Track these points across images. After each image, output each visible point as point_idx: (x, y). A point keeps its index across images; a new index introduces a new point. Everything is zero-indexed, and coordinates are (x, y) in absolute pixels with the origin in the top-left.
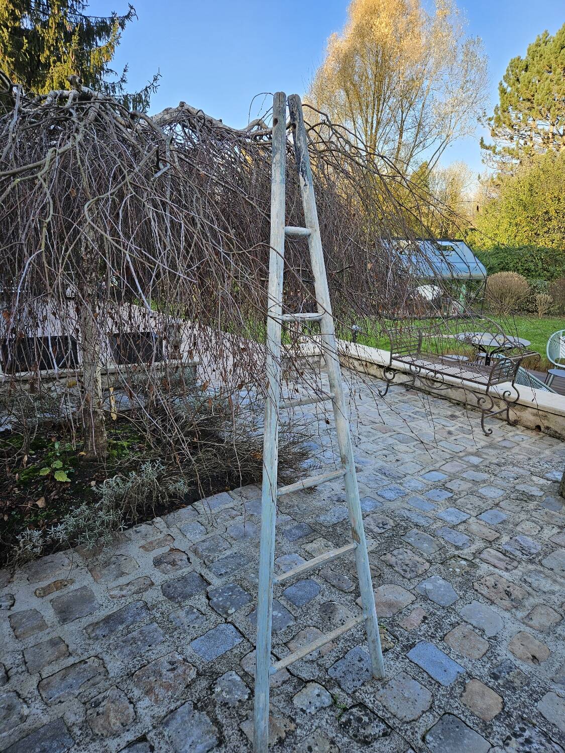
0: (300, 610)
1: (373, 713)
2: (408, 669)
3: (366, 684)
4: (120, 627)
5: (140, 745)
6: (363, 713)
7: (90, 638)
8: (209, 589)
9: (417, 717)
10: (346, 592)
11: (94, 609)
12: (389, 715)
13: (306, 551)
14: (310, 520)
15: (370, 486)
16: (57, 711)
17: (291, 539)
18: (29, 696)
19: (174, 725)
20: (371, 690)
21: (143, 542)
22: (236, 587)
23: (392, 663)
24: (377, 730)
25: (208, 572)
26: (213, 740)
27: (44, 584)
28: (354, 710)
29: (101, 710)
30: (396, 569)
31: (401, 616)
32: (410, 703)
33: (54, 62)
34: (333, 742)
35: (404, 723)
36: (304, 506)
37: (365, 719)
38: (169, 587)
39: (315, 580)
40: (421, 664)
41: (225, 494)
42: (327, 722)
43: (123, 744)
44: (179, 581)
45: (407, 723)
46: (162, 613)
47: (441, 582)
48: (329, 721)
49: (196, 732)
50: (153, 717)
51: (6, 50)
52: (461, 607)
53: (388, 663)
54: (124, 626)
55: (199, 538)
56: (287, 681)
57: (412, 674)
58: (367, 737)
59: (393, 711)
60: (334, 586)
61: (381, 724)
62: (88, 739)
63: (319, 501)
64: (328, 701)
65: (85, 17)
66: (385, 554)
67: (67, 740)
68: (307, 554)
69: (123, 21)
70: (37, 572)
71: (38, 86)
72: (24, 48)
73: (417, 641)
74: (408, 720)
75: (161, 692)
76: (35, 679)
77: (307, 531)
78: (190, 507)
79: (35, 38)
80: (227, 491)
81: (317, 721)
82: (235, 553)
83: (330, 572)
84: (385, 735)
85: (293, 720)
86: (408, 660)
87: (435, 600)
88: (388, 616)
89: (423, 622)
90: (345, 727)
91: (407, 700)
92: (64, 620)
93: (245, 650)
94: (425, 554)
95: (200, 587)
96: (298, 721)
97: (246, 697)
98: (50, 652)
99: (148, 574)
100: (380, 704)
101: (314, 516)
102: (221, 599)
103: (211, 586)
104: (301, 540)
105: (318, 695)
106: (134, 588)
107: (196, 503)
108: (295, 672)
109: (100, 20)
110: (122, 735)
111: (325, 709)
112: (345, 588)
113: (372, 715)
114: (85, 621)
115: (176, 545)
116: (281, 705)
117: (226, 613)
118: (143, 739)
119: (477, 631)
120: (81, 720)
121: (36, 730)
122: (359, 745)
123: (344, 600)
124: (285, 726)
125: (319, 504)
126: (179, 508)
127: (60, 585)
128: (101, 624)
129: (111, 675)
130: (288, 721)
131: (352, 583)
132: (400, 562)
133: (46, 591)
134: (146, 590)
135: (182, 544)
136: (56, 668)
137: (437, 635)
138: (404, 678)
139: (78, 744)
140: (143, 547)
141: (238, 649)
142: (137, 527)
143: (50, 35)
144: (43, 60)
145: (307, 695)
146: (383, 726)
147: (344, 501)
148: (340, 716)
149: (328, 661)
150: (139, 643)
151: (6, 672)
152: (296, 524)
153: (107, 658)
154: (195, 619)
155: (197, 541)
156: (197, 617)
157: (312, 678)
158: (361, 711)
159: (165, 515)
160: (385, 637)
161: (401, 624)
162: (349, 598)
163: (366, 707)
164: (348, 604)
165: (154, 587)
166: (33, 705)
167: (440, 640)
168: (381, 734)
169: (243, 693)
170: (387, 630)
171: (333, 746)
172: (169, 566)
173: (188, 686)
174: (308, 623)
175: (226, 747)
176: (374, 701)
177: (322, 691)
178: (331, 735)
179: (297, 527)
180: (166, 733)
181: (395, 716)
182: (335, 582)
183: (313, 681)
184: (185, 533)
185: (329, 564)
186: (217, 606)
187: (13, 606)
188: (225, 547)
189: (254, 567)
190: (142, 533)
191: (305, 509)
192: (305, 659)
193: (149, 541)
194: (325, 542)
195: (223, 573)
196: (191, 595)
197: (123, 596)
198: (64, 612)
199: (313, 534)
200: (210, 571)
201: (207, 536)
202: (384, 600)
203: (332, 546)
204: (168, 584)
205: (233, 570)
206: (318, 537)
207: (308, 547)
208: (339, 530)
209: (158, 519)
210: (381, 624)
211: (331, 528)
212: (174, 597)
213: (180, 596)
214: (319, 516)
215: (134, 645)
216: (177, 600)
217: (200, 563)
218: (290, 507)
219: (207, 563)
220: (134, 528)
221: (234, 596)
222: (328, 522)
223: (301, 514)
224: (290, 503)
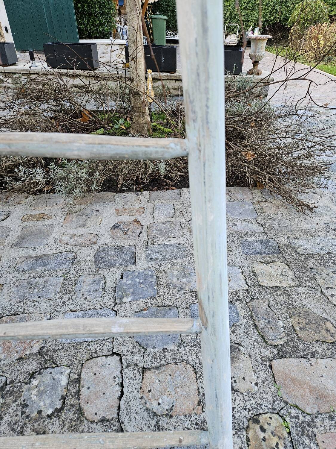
4: (40, 269)
7: (14, 267)
10: (266, 342)
11: (41, 244)
13: (253, 271)
14: (283, 240)
17: (246, 251)
21: (120, 207)
22: (152, 277)
25: (142, 252)
27: (34, 213)
36: (287, 223)
38: (103, 251)
39: (239, 308)
44: (116, 249)
46: (77, 272)
54: (43, 269)
55: (163, 218)
56: (108, 420)
60: (256, 327)
63: (309, 223)
68: (251, 274)
70: (39, 203)
77: (270, 249)
78: (178, 190)
82: (180, 244)
83: (265, 307)
88: (308, 410)
92: (16, 245)
93: (102, 350)
95: (126, 262)
97: (50, 412)
99: (100, 234)
101: (291, 237)
102: (129, 282)
103: (134, 266)
104: (257, 256)
106: (80, 240)
107: (184, 189)
112: (270, 335)
114: (26, 252)
115: (141, 218)
117: (121, 299)
123: (258, 351)
125: (309, 226)
126: (168, 189)
127: (42, 217)
128: (32, 260)
131: (283, 334)
133: (30, 218)
134: (87, 246)
135: (145, 219)
140: (117, 210)
141: (96, 346)
142: (127, 193)
150: (36, 290)
152: (264, 238)
154: (93, 291)
155: (159, 221)
156: (97, 290)
159: (154, 191)
160: (277, 443)
161: (319, 438)
162: (266, 353)
165: (94, 246)
169: (51, 405)
170: (289, 433)
172: (122, 233)
173: (21, 359)
174: (190, 357)
179: (262, 242)
182: (261, 323)
184: (155, 210)
185: (271, 298)
186: (121, 288)
187: (3, 220)
188: (176, 234)
189: (185, 265)
190: (127, 199)
191: (286, 227)
192: (148, 406)
193: (125, 207)
194: (285, 270)
195: (154, 257)
196: (112, 267)
197: (67, 244)
198: (23, 238)
199: (276, 255)
200: (145, 251)
201: (170, 220)
202: (315, 383)
203: (290, 277)
204: (105, 248)
205: (165, 259)
206: (281, 261)
207: (259, 267)
208: (312, 262)
209: (146, 193)
210: (288, 419)
211: (303, 257)
212: (99, 262)
213: (104, 263)
214: (298, 239)
215: (31, 290)
216: (99, 265)
217: (145, 240)
218: (270, 219)
219: (149, 243)
220: (125, 194)
221: (142, 286)
222: (305, 249)
223: (277, 230)
224: (274, 216)
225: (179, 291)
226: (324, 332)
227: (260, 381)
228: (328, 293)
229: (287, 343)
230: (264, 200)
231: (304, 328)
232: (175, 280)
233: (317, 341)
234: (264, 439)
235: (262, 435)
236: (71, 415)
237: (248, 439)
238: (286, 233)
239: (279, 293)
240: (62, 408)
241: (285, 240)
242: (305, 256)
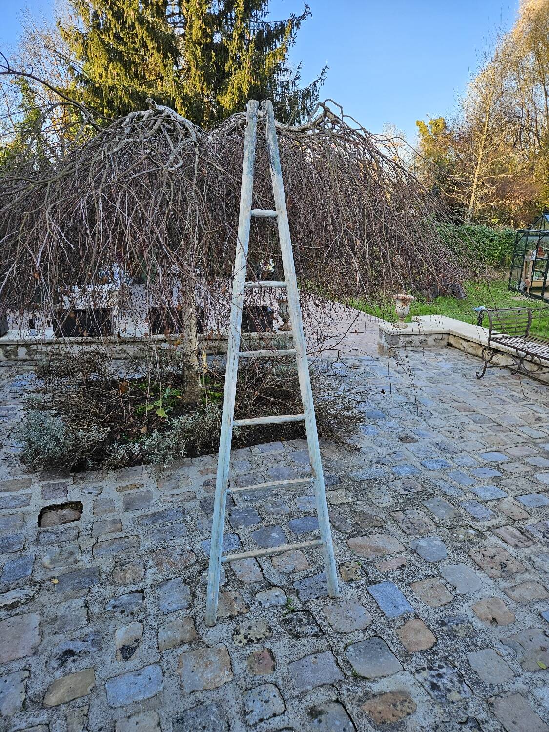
0: (296, 537)
1: (314, 619)
2: (363, 598)
3: (320, 598)
4: (160, 521)
5: (137, 595)
6: (306, 617)
7: (138, 524)
8: (233, 508)
9: (349, 631)
10: (342, 532)
11: (149, 506)
12: (327, 624)
14: (341, 474)
15: (417, 455)
16: (97, 562)
18: (86, 549)
19: (165, 588)
20: (322, 603)
21: (202, 468)
22: (253, 511)
23: (351, 590)
24: (310, 631)
25: (238, 497)
26: (185, 604)
27: (124, 484)
28: (300, 613)
29: (124, 568)
30: (400, 524)
31: (381, 560)
32: (349, 621)
33: (235, 69)
34: (270, 629)
35: (335, 633)
36: (343, 462)
37: (306, 621)
38: (206, 502)
40: (376, 596)
41: (280, 442)
42: (274, 615)
43: (128, 591)
45: (339, 633)
46: (192, 518)
47: (438, 542)
48: (275, 615)
49: (177, 596)
50: (154, 580)
51: (197, 64)
52: (445, 565)
53: (348, 589)
54: (163, 521)
55: (243, 472)
56: (259, 581)
57: (363, 602)
58: (299, 633)
59: (331, 622)
60: (334, 526)
61: (316, 628)
62: (108, 583)
63: (359, 460)
64: (282, 601)
65: (265, 23)
66: (396, 511)
67: (95, 580)
69: (299, 21)
70: (123, 476)
71: (222, 93)
72: (213, 61)
73: (384, 580)
74: (340, 631)
75: (166, 566)
76: (94, 541)
77: (334, 481)
78: (248, 449)
79: (222, 50)
80: (282, 441)
81: (267, 612)
83: (337, 515)
84: (315, 636)
85: (248, 606)
86: (366, 591)
87: (422, 555)
88: (370, 557)
89: (399, 568)
90: (286, 622)
91: (348, 618)
92: (127, 509)
94: (437, 519)
96: (252, 608)
97: (223, 584)
98: (109, 527)
99: (195, 491)
100: (323, 615)
101: (347, 471)
102: (237, 517)
103: (236, 507)
105: (277, 596)
106: (180, 498)
107: (253, 446)
108: (267, 577)
109: (278, 23)
110: (129, 586)
111: (277, 606)
112: (343, 528)
113: (312, 620)
114: (140, 513)
116: (246, 596)
117: (237, 527)
118: (142, 591)
119: (448, 586)
120: (109, 571)
121: (80, 570)
122: (290, 636)
123: (337, 537)
124: (240, 609)
125: (358, 462)
126: (239, 448)
127: (135, 486)
128: (149, 517)
129: (141, 549)
130: (244, 606)
131: (351, 527)
132: (408, 520)
133: (124, 489)
134: (189, 501)
136: (109, 537)
137: (407, 581)
138: (355, 603)
139: (101, 584)
140: (200, 471)
141: (234, 552)
143: (233, 46)
144: (227, 69)
145: (269, 594)
146: (316, 629)
147: (383, 464)
148: (286, 614)
149: (297, 577)
150: (168, 533)
151: (78, 533)
152: (327, 474)
153: (143, 538)
155: (241, 474)
157: (279, 584)
158: (305, 615)
160: (356, 571)
161: (377, 566)
162: (343, 537)
163: (311, 614)
164: (339, 541)
165: (195, 500)
166: (85, 555)
167: (406, 585)
168: (312, 634)
170: (362, 567)
171: (268, 631)
172: (213, 487)
173: (186, 567)
175: (191, 610)
176: (320, 611)
177: (282, 595)
178: (271, 624)
179: (327, 477)
180: (157, 592)
181: (331, 626)
182: (336, 524)
183: (278, 586)
184: (234, 467)
185: (340, 510)
186: (233, 521)
187: (100, 494)
188: (259, 481)
189: (275, 499)
190: (205, 462)
191: (342, 465)
192: (280, 571)
193: (206, 468)
194: (346, 493)
195: (249, 499)
197: (171, 502)
198: (129, 504)
199: (339, 485)
200: (240, 496)
201: (250, 472)
202: (373, 545)
203: (351, 497)
204: (206, 500)
205: (258, 499)
206: (342, 487)
207: (329, 493)
208: (364, 485)
210: (360, 561)
211: (357, 483)
214: (352, 472)
215: (164, 534)
220: (200, 458)
221: (249, 517)
222: (358, 478)
223: (336, 468)
224: (332, 458)
225: (277, 516)
226: (375, 522)
227: (342, 550)
228: (376, 502)
229: (354, 530)
231: (364, 522)
232: (272, 509)
233: (371, 527)
234: (349, 570)
235: (347, 569)
236: (236, 583)
237: (340, 573)
238: (343, 469)
239: (345, 506)
240: (229, 581)
241: (343, 474)
242: (359, 482)
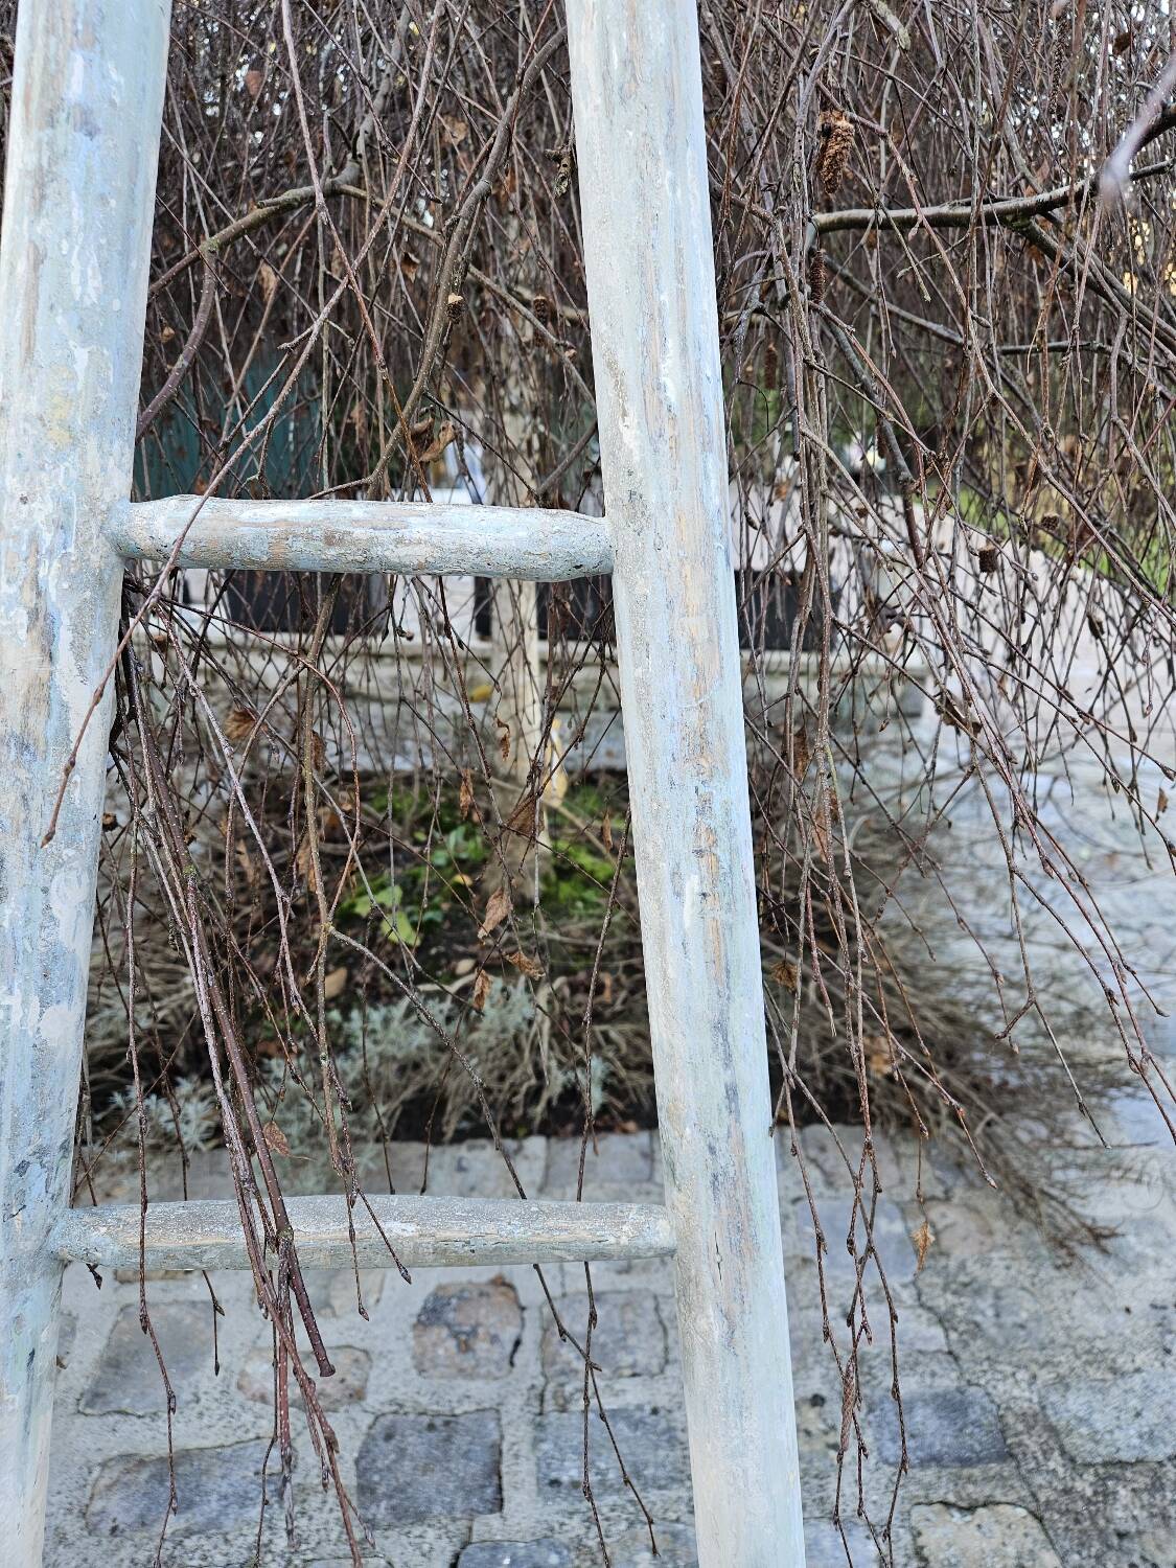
4: (170, 1524)
7: (84, 1512)
8: (489, 1526)
13: (918, 1553)
14: (1016, 1392)
25: (525, 1448)
36: (1026, 1308)
38: (389, 1437)
44: (431, 1427)
46: (296, 1545)
63: (1103, 1308)
77: (977, 1440)
78: (646, 1139)
92: (93, 1399)
95: (469, 1493)
99: (377, 1346)
101: (1045, 1376)
104: (931, 1474)
114: (127, 1436)
115: (519, 1271)
125: (1096, 1323)
126: (613, 1130)
128: (143, 1477)
142: (471, 1148)
152: (948, 1381)
155: (581, 1286)
172: (452, 1344)
179: (944, 1404)
188: (642, 1358)
189: (678, 1520)
190: (471, 1178)
191: (1022, 1326)
194: (1029, 1544)
195: (565, 1479)
196: (420, 1518)
198: (117, 1366)
199: (994, 1467)
200: (536, 1442)
201: (619, 1283)
204: (393, 1425)
205: (605, 1486)
206: (1012, 1497)
207: (939, 1532)
208: (1123, 1504)
209: (536, 1145)
211: (1089, 1476)
212: (373, 1491)
213: (391, 1497)
214: (1067, 1387)
216: (373, 1509)
217: (533, 1387)
218: (966, 1285)
219: (549, 1406)
220: (462, 1151)
222: (1094, 1438)
223: (993, 1342)
224: (974, 1269)
230: (939, 1192)
238: (1026, 1357)
241: (1021, 1395)
242: (1097, 1474)
